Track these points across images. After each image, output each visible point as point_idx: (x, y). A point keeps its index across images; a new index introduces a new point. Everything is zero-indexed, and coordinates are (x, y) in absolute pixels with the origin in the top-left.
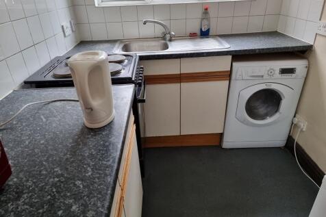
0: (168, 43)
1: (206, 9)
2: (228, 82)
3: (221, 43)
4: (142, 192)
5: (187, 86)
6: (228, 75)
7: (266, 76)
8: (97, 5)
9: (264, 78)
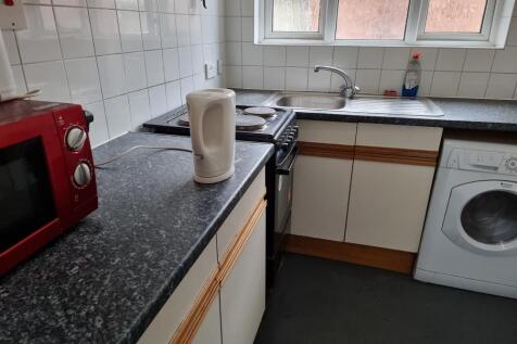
0: (347, 101)
1: (416, 57)
2: (433, 169)
3: (430, 109)
4: (264, 309)
5: (362, 166)
6: (434, 159)
7: (502, 169)
8: (256, 42)
9: (500, 171)
